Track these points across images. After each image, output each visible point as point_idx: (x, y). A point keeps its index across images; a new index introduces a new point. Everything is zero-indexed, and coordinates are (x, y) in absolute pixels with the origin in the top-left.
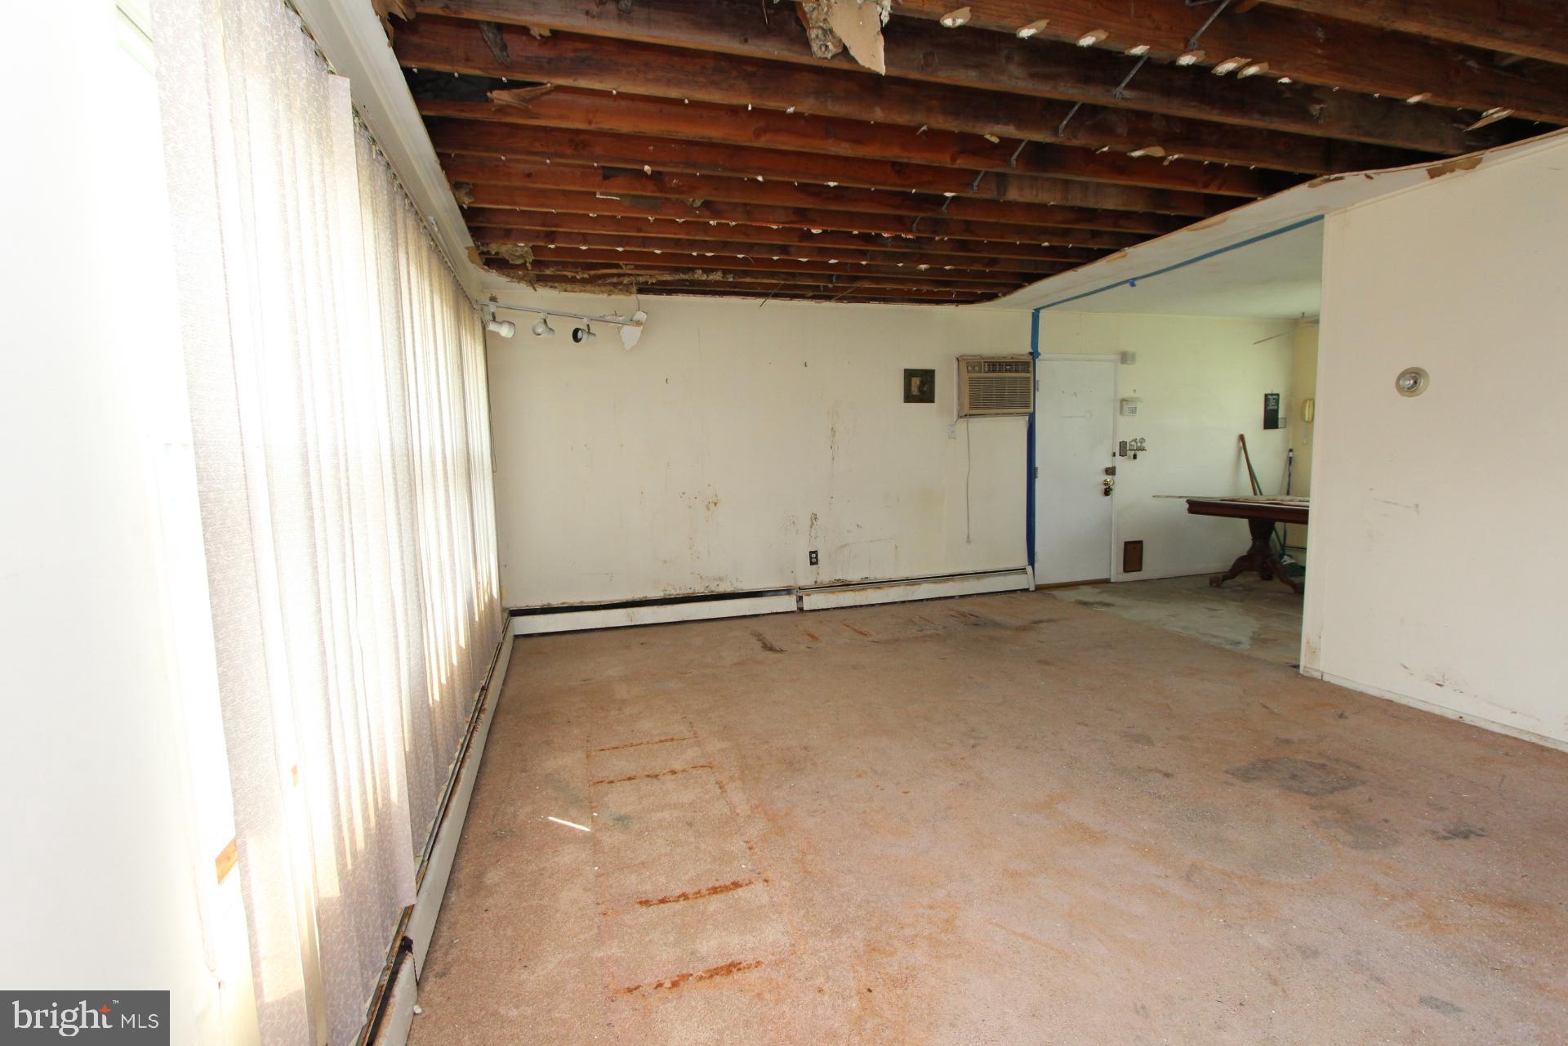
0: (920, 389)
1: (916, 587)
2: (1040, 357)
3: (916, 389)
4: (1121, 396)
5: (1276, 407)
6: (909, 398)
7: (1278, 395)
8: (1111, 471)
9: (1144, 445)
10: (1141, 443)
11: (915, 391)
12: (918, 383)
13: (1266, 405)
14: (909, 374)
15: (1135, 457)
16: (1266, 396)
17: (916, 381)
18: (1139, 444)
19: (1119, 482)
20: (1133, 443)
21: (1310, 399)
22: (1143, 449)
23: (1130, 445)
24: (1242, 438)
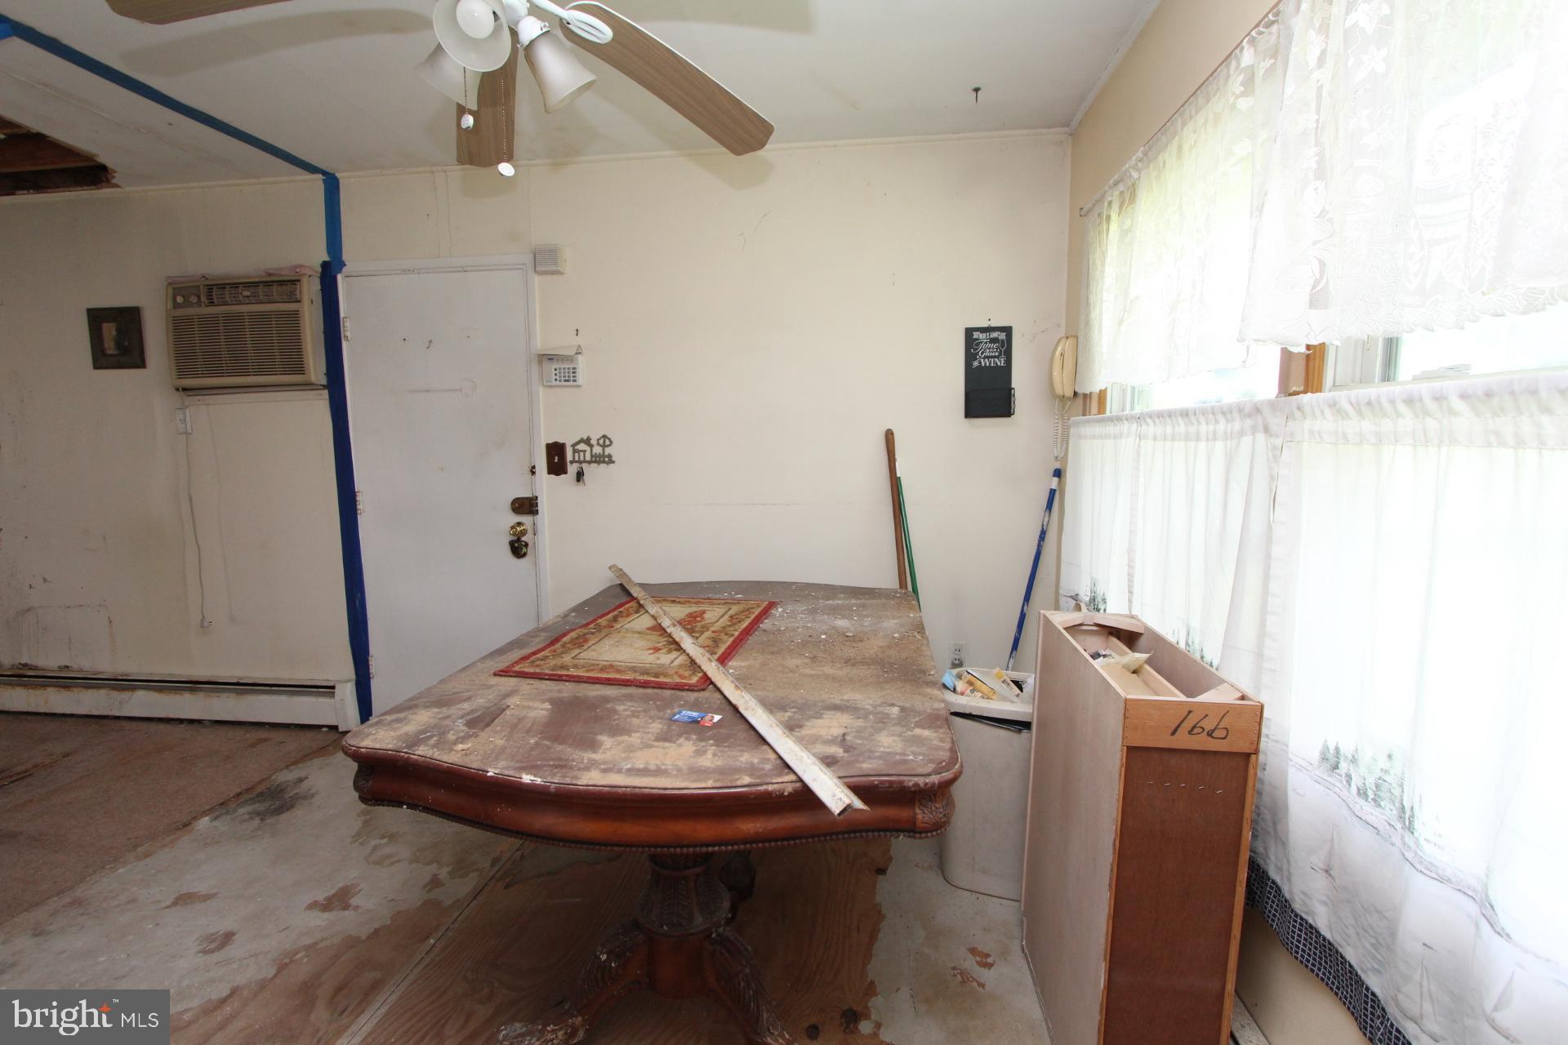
0: (118, 344)
1: (126, 695)
2: (344, 269)
3: (112, 344)
4: (540, 344)
5: (1001, 362)
6: (102, 360)
7: (1008, 330)
8: (526, 506)
9: (608, 451)
10: (604, 446)
11: (110, 346)
12: (114, 333)
13: (970, 357)
14: (96, 318)
15: (580, 476)
16: (969, 332)
17: (109, 330)
18: (597, 450)
19: (546, 527)
20: (582, 447)
21: (1074, 336)
22: (604, 459)
23: (575, 451)
24: (889, 437)
